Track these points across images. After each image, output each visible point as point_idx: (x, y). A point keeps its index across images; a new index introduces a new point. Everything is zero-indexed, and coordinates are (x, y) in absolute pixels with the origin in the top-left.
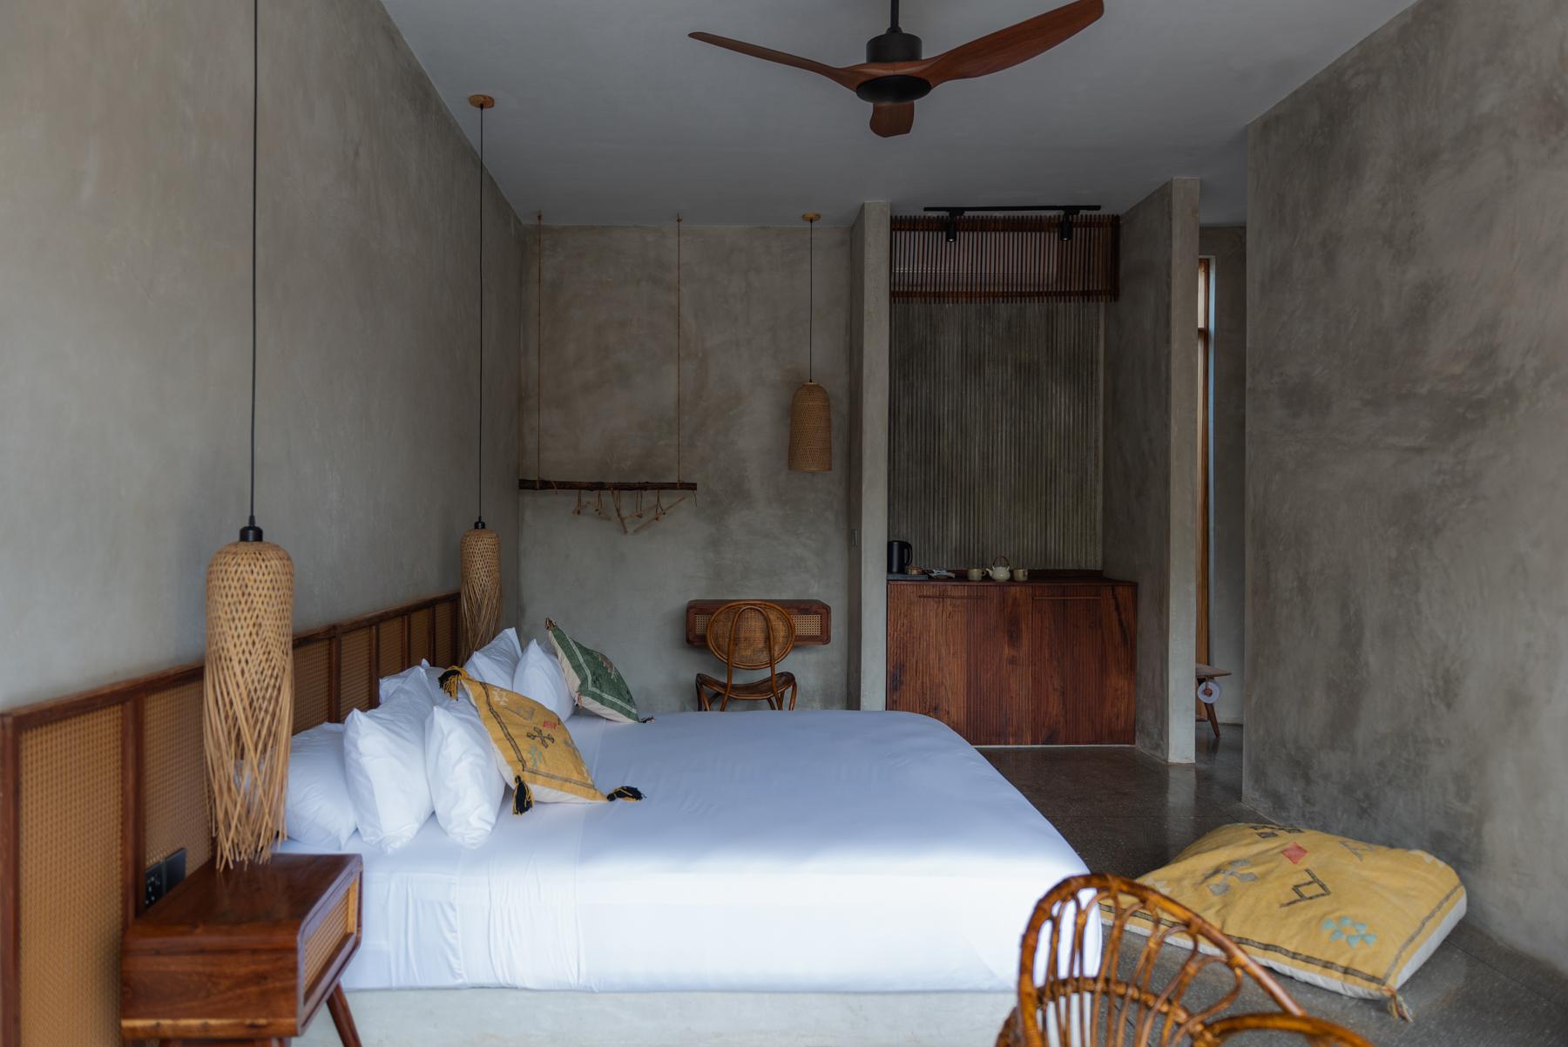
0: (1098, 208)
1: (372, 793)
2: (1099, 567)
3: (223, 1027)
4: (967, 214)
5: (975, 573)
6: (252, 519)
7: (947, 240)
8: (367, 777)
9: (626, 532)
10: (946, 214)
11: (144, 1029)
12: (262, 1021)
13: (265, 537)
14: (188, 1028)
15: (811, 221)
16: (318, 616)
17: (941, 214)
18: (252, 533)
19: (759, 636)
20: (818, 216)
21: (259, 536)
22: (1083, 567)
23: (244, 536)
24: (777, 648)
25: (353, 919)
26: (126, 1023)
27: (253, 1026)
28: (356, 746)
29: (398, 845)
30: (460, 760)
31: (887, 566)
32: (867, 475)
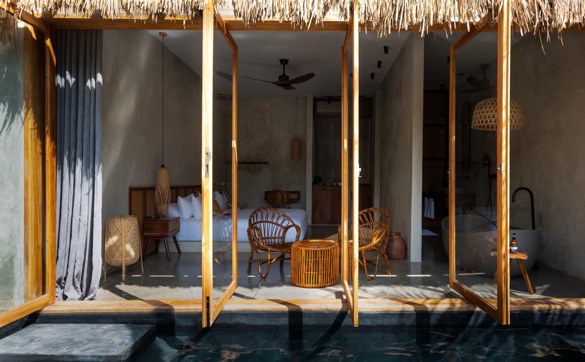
0: (364, 96)
1: (182, 210)
2: (368, 183)
3: (158, 235)
4: (333, 97)
5: (335, 184)
6: (163, 164)
7: (328, 104)
8: (181, 207)
9: (252, 174)
10: (327, 97)
11: (147, 234)
12: (164, 234)
13: (165, 166)
14: (153, 235)
15: (296, 99)
16: (174, 184)
17: (326, 97)
18: (163, 166)
19: (280, 198)
20: (298, 98)
21: (164, 166)
22: (364, 183)
23: (162, 166)
24: (285, 201)
25: (178, 227)
26: (144, 234)
27: (162, 235)
28: (179, 202)
29: (186, 218)
30: (197, 205)
31: (312, 182)
32: (307, 160)
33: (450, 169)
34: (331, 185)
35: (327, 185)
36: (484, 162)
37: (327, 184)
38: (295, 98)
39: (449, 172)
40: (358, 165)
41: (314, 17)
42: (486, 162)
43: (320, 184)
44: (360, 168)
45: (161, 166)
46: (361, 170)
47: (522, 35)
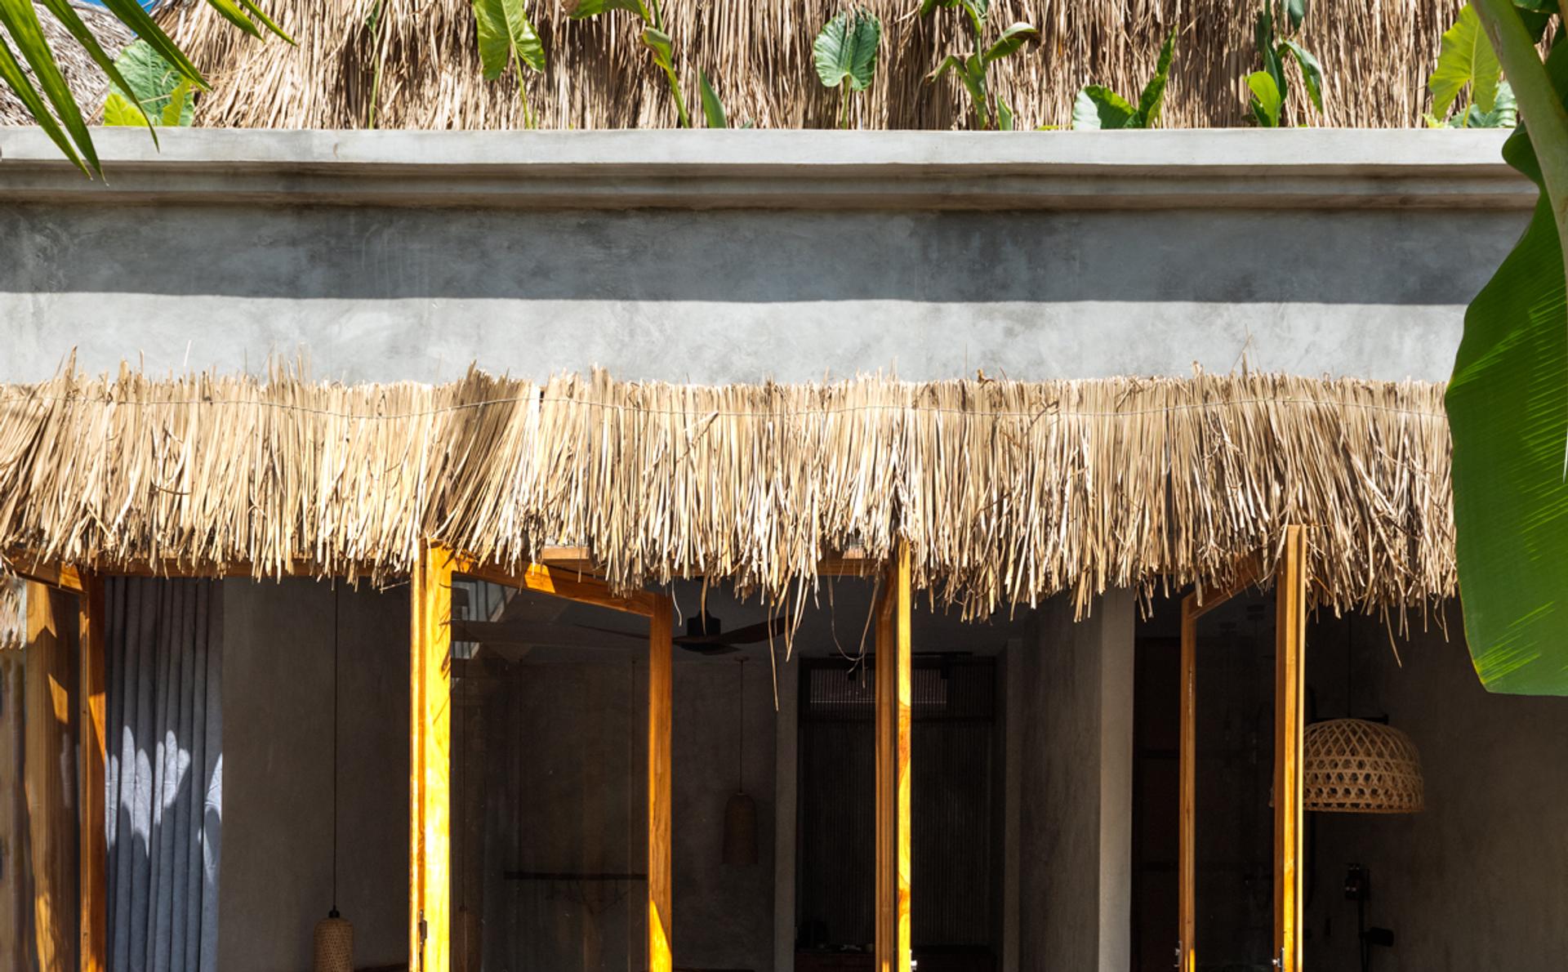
0: (970, 654)
6: (335, 907)
7: (849, 678)
9: (593, 913)
13: (341, 914)
15: (742, 661)
17: (844, 657)
18: (334, 914)
20: (747, 659)
21: (338, 915)
23: (331, 916)
31: (796, 941)
32: (779, 868)
33: (1180, 942)
34: (859, 949)
35: (845, 951)
36: (1348, 889)
37: (846, 947)
38: (736, 659)
39: (1178, 951)
40: (910, 952)
41: (796, 575)
42: (1354, 889)
43: (822, 946)
44: (913, 959)
45: (327, 916)
46: (918, 966)
47: (1338, 615)
